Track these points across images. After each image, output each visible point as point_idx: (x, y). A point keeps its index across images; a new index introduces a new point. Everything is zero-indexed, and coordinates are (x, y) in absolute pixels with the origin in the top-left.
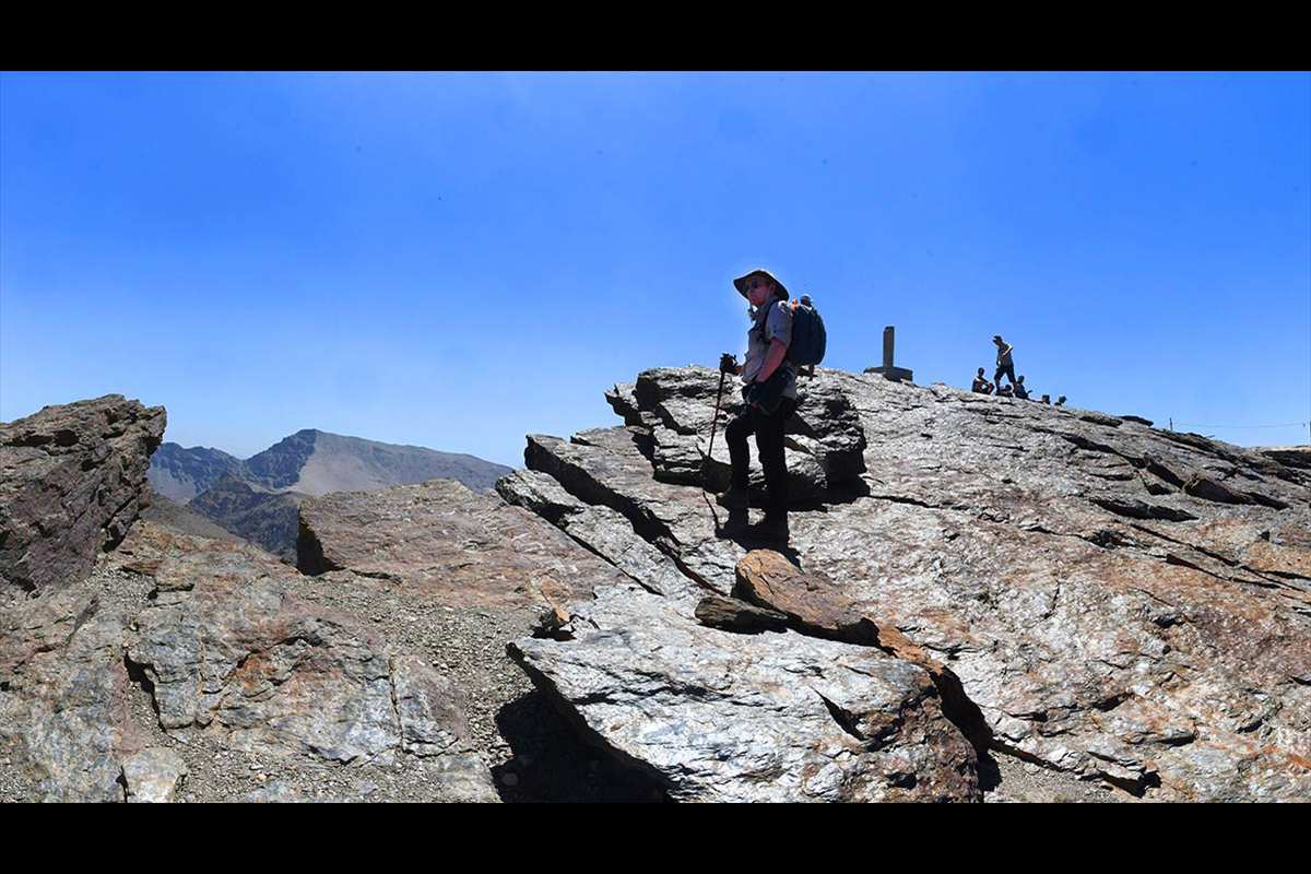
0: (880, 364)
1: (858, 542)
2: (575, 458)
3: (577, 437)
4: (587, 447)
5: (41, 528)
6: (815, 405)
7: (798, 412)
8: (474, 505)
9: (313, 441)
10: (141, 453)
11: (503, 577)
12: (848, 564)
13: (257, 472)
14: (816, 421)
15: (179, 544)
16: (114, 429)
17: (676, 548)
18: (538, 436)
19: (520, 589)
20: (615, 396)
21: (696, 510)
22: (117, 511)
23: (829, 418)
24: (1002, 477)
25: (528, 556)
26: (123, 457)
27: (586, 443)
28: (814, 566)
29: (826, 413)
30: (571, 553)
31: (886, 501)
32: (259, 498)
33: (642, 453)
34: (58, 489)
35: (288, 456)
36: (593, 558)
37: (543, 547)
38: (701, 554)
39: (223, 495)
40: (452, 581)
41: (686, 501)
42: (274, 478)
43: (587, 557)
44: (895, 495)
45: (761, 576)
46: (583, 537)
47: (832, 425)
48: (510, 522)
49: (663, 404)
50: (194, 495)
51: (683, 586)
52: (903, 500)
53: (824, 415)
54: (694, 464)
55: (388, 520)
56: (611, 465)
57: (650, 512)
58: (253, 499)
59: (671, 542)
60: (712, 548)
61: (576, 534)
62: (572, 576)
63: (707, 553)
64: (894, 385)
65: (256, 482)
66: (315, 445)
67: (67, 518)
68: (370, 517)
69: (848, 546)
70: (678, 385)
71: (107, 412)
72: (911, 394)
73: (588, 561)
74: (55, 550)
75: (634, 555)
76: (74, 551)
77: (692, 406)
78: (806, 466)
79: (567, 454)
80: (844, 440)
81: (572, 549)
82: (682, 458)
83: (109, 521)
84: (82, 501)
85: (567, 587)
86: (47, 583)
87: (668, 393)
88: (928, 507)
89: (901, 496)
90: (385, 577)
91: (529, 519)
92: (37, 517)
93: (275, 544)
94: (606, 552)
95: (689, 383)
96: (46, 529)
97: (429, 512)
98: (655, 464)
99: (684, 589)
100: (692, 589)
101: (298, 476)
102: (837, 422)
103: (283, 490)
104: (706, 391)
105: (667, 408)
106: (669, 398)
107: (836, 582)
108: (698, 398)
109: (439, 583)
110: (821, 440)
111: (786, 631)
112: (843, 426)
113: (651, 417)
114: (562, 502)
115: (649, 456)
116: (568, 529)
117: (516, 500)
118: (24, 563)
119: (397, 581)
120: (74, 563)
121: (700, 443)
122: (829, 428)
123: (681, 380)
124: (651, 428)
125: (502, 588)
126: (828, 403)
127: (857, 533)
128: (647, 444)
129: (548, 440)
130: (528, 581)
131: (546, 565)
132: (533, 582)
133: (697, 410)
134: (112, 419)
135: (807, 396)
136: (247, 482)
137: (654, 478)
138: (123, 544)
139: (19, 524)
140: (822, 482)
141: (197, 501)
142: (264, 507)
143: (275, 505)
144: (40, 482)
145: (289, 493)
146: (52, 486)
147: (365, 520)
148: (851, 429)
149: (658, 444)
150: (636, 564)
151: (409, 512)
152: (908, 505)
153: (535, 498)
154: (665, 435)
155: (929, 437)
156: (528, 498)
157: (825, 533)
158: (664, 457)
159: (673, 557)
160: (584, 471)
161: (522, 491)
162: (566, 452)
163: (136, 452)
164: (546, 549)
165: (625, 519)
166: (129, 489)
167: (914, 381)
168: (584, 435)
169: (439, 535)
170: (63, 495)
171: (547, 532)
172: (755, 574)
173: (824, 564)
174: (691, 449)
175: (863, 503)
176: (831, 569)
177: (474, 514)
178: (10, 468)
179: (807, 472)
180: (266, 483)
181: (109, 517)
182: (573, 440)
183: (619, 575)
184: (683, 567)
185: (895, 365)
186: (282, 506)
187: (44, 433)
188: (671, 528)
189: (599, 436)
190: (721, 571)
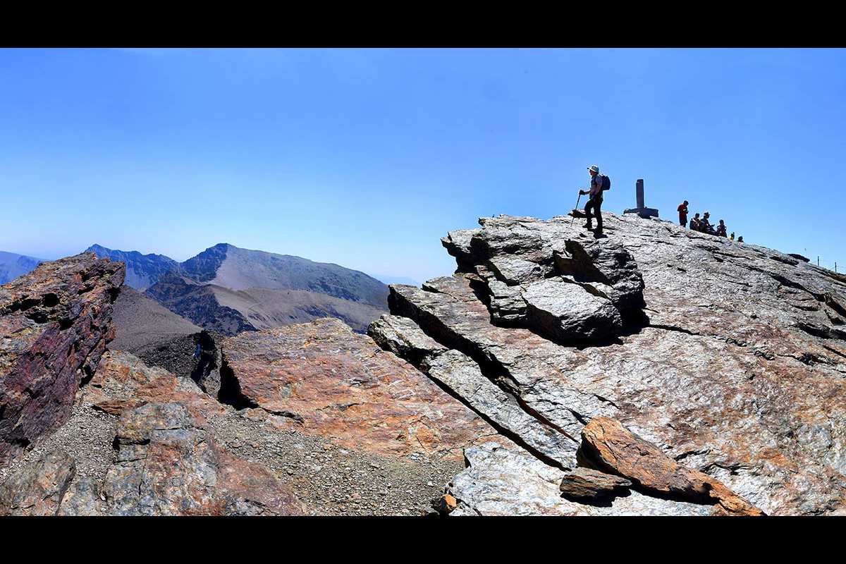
0: (635, 206)
1: (651, 371)
2: (430, 307)
3: (428, 285)
4: (436, 294)
5: (31, 392)
6: (607, 258)
7: (595, 264)
8: (355, 344)
9: (226, 251)
10: (107, 302)
11: (385, 425)
12: (647, 393)
13: (189, 271)
14: (610, 271)
15: (135, 376)
16: (86, 285)
17: (517, 388)
18: (399, 285)
19: (400, 437)
20: (449, 242)
21: (527, 352)
22: (90, 352)
23: (618, 268)
24: (750, 314)
25: (402, 402)
26: (93, 308)
27: (435, 291)
28: (623, 399)
29: (616, 264)
30: (436, 398)
31: (662, 330)
32: (189, 288)
33: (479, 299)
34: (42, 355)
35: (209, 260)
36: (454, 402)
37: (414, 394)
38: (537, 392)
39: (167, 286)
40: (344, 421)
41: (519, 343)
42: (200, 275)
43: (448, 402)
44: (667, 324)
45: (605, 443)
46: (442, 379)
47: (621, 273)
48: (385, 370)
49: (492, 260)
50: (148, 285)
51: (525, 423)
52: (673, 329)
53: (614, 265)
54: (521, 311)
55: (289, 358)
56: (458, 312)
57: (493, 356)
58: (187, 289)
59: (512, 382)
60: (544, 386)
61: (437, 377)
62: (439, 421)
63: (541, 392)
64: (645, 222)
65: (188, 277)
66: (227, 254)
67: (50, 377)
68: (274, 356)
69: (644, 376)
70: (502, 244)
71: (82, 273)
72: (660, 227)
73: (449, 405)
74: (42, 406)
75: (483, 395)
76: (57, 401)
77: (514, 261)
78: (606, 309)
79: (422, 303)
80: (630, 284)
81: (436, 395)
82: (511, 306)
83: (83, 362)
84: (61, 360)
85: (437, 433)
86: (38, 435)
87: (494, 252)
88: (692, 334)
89: (672, 325)
90: (291, 415)
91: (400, 366)
92: (26, 384)
93: (200, 319)
94: (462, 393)
95: (509, 243)
96: (34, 392)
97: (319, 350)
98: (491, 311)
99: (527, 426)
100: (534, 425)
101: (215, 274)
102: (623, 270)
103: (205, 283)
104: (524, 248)
105: (495, 264)
106: (496, 255)
107: (642, 411)
108: (518, 254)
109: (333, 423)
110: (615, 286)
111: (630, 494)
112: (627, 274)
113: (485, 270)
114: (424, 347)
115: (486, 301)
116: (430, 371)
117: (385, 345)
118: (19, 426)
119: (300, 421)
120: (57, 411)
121: (523, 292)
122: (619, 276)
123: (503, 241)
124: (486, 279)
125: (386, 436)
126: (617, 256)
127: (649, 363)
128: (482, 291)
129: (406, 290)
130: (406, 429)
131: (419, 413)
132: (410, 429)
133: (518, 264)
134: (85, 277)
135: (601, 251)
136: (183, 278)
137: (491, 323)
138: (94, 378)
139: (14, 394)
140: (619, 320)
141: (150, 290)
142: (193, 294)
143: (200, 293)
144: (28, 354)
145: (209, 285)
146: (37, 354)
147: (271, 359)
148: (633, 276)
149: (493, 294)
150: (485, 403)
151: (305, 351)
152: (678, 333)
153: (401, 342)
154: (497, 287)
155: (684, 271)
156: (395, 342)
157: (626, 365)
158: (499, 307)
159: (514, 395)
160: (436, 318)
161: (391, 336)
162: (421, 299)
163: (103, 302)
164: (417, 396)
165: (475, 363)
166: (98, 332)
167: (660, 217)
168: (433, 283)
169: (329, 374)
170: (46, 358)
171: (416, 379)
172: (600, 440)
173: (631, 396)
174: (517, 298)
175: (647, 333)
176: (636, 399)
177: (355, 352)
178: (7, 337)
179: (607, 314)
180: (194, 278)
181: (83, 359)
182: (425, 288)
183: (475, 418)
184: (524, 405)
185: (645, 206)
186: (205, 294)
187: (35, 297)
188: (510, 370)
189: (445, 284)
190: (553, 407)
